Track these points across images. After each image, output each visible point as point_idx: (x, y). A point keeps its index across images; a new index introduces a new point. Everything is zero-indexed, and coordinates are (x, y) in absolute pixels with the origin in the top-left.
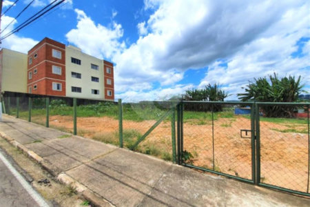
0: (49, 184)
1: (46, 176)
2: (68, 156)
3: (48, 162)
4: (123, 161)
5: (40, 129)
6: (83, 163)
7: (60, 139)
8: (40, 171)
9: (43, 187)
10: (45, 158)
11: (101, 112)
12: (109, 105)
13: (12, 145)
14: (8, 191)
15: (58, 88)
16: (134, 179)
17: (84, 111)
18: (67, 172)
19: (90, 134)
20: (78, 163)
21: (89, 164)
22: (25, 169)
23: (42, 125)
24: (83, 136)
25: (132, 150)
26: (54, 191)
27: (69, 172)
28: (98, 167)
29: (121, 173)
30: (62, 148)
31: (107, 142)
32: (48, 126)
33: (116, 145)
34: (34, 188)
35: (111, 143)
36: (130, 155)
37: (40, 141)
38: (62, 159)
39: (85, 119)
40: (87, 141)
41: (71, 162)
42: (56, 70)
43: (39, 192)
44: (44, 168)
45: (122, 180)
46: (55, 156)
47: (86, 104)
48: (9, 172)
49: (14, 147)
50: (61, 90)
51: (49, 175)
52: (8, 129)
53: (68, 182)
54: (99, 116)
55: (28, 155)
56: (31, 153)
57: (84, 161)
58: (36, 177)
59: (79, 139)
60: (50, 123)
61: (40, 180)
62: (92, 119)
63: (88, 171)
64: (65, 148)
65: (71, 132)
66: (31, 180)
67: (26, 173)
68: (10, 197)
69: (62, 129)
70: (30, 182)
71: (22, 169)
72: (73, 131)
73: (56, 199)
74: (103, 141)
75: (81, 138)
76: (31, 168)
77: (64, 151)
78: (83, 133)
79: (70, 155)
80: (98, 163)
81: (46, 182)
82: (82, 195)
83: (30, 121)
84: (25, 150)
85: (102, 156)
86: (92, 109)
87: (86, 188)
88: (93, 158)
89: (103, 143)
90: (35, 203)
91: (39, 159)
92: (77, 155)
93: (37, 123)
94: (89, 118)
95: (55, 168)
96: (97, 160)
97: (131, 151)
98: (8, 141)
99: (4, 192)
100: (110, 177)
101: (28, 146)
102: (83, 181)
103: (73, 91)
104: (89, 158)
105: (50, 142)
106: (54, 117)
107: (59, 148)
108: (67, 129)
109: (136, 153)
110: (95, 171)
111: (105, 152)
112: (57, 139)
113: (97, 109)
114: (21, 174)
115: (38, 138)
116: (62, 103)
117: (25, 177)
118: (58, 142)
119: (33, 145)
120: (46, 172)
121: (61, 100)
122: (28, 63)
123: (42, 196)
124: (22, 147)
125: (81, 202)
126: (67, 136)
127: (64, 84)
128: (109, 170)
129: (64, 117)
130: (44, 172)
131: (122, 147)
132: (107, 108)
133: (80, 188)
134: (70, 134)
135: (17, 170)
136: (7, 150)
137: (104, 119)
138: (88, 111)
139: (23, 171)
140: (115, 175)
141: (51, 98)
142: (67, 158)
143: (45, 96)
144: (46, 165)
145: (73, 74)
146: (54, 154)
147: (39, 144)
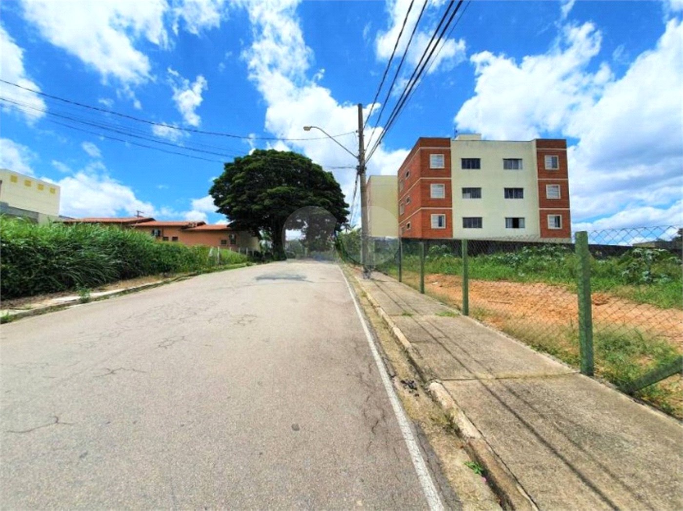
0: (415, 392)
1: (413, 377)
2: (449, 352)
3: (418, 353)
4: (589, 415)
5: (412, 295)
6: (476, 378)
7: (439, 318)
8: (405, 365)
9: (406, 393)
10: (414, 344)
11: (527, 270)
12: (552, 254)
13: (377, 313)
14: (365, 377)
15: (440, 224)
16: (628, 488)
17: (486, 266)
18: (444, 383)
19: (497, 318)
20: (467, 373)
21: (490, 385)
22: (387, 353)
23: (415, 288)
24: (481, 321)
25: (630, 394)
26: (422, 409)
27: (448, 385)
28: (511, 401)
29: (579, 446)
30: (441, 335)
31: (541, 348)
32: (423, 292)
33: (569, 362)
34: (394, 387)
35: (554, 353)
36: (619, 405)
37: (410, 315)
38: (439, 357)
39: (488, 284)
40: (489, 333)
41: (455, 368)
42: (436, 192)
43: (401, 399)
44: (411, 361)
45: (579, 466)
46: (429, 345)
47: (493, 253)
48: (370, 351)
49: (379, 317)
50: (444, 227)
51: (417, 376)
52: (375, 290)
53: (444, 403)
54: (522, 281)
55: (394, 333)
56: (397, 332)
57: (479, 375)
58: (400, 372)
59: (473, 325)
60: (427, 287)
61: (404, 379)
62: (504, 285)
63: (486, 400)
64: (446, 337)
65: (459, 309)
66: (392, 374)
67: (388, 360)
68: (366, 387)
69: (444, 301)
70: (391, 377)
71: (384, 353)
72: (461, 306)
73: (423, 425)
74: (530, 342)
75: (478, 323)
76: (395, 354)
77: (443, 341)
78: (481, 315)
79: (453, 352)
80: (510, 390)
81: (412, 386)
82: (470, 444)
83: (400, 281)
84: (391, 324)
85: (525, 378)
86: (506, 262)
87: (478, 435)
88: (502, 375)
89: (528, 348)
90: (393, 413)
91: (407, 344)
92: (466, 357)
93: (409, 285)
94: (496, 284)
95: (426, 367)
96: (510, 383)
97: (624, 397)
98: (374, 307)
99: (361, 377)
100: (543, 441)
101: (395, 319)
102: (473, 417)
103: (465, 226)
104: (490, 371)
105: (423, 319)
106: (432, 277)
107: (436, 333)
108: (451, 300)
109: (646, 408)
110: (501, 407)
111: (532, 371)
112: (434, 317)
113: (518, 262)
114: (383, 359)
115: (408, 309)
116: (446, 251)
117: (386, 366)
118: (435, 321)
119: (401, 318)
120: (414, 370)
121: (444, 246)
122: (399, 189)
123: (404, 408)
124: (388, 320)
125: (467, 458)
126: (450, 314)
127: (449, 214)
128: (541, 421)
129: (449, 277)
130: (411, 369)
131: (590, 371)
132: (546, 261)
133: (467, 429)
134: (455, 311)
135: (378, 351)
136: (372, 319)
137: (536, 289)
138: (497, 268)
139: (384, 356)
140: (559, 442)
141: (429, 242)
142: (448, 357)
143: (421, 240)
144: (415, 357)
145: (465, 191)
146: (427, 341)
147: (408, 319)
